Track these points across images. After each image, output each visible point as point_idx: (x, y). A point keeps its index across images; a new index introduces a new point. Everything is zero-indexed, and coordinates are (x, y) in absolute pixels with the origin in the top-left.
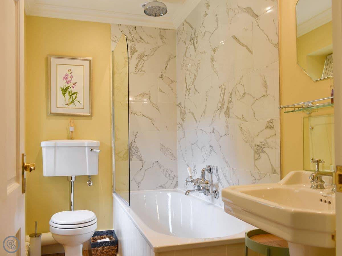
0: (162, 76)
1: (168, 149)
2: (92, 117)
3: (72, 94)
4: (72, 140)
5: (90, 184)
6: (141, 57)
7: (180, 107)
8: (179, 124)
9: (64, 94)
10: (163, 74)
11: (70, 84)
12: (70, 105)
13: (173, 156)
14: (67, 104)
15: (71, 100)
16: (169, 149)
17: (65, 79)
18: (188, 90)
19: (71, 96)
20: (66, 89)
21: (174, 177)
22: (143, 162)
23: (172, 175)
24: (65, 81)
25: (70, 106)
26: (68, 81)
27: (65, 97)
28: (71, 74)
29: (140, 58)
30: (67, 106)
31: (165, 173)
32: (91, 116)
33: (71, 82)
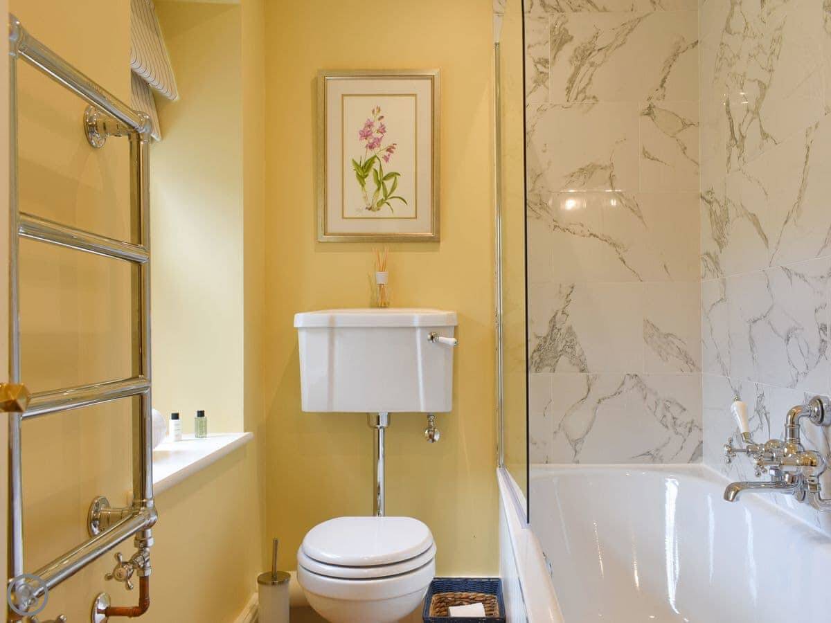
0: (650, 108)
1: (670, 338)
2: (439, 242)
3: (385, 179)
4: (381, 310)
5: (431, 437)
6: (583, 55)
7: (710, 202)
8: (707, 259)
9: (361, 178)
10: (654, 102)
11: (376, 150)
12: (378, 210)
13: (688, 360)
14: (369, 207)
15: (381, 196)
16: (676, 337)
17: (365, 135)
18: (737, 140)
19: (380, 183)
20: (368, 166)
21: (689, 426)
22: (591, 377)
23: (684, 418)
24: (365, 142)
25: (377, 212)
26: (371, 141)
27: (365, 186)
28: (382, 121)
29: (579, 58)
30: (371, 214)
31: (659, 415)
32: (434, 240)
33: (381, 143)
